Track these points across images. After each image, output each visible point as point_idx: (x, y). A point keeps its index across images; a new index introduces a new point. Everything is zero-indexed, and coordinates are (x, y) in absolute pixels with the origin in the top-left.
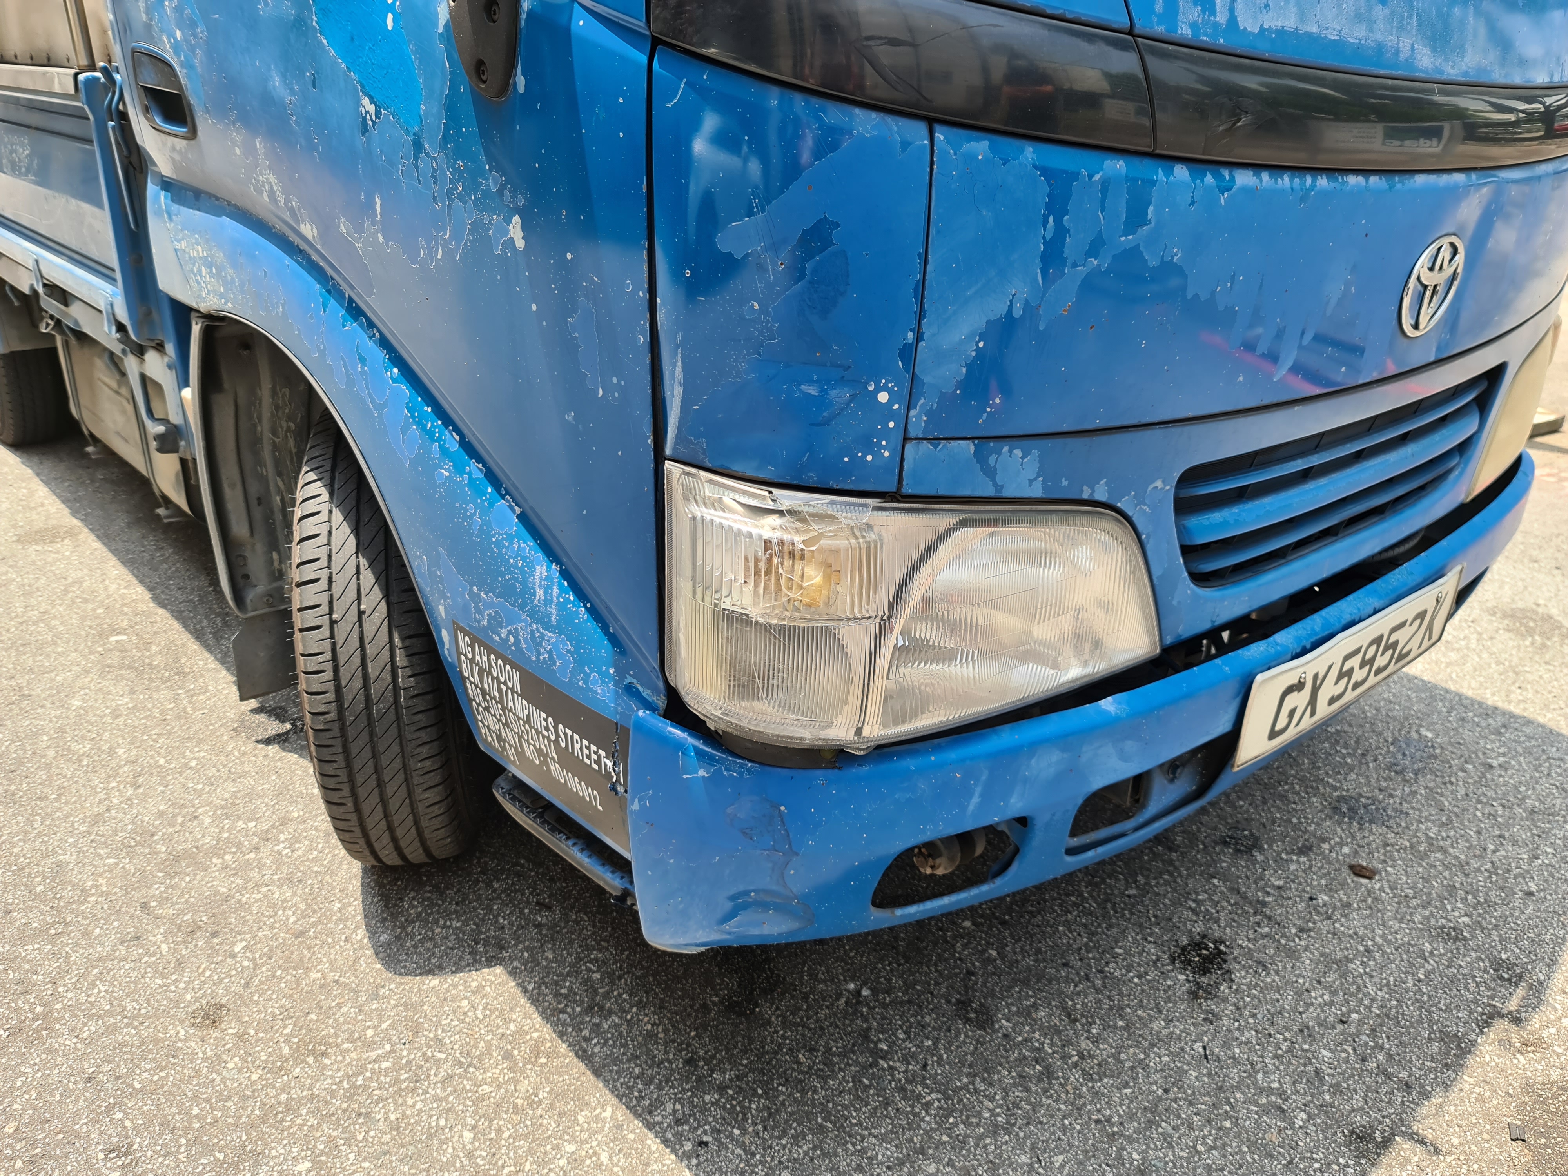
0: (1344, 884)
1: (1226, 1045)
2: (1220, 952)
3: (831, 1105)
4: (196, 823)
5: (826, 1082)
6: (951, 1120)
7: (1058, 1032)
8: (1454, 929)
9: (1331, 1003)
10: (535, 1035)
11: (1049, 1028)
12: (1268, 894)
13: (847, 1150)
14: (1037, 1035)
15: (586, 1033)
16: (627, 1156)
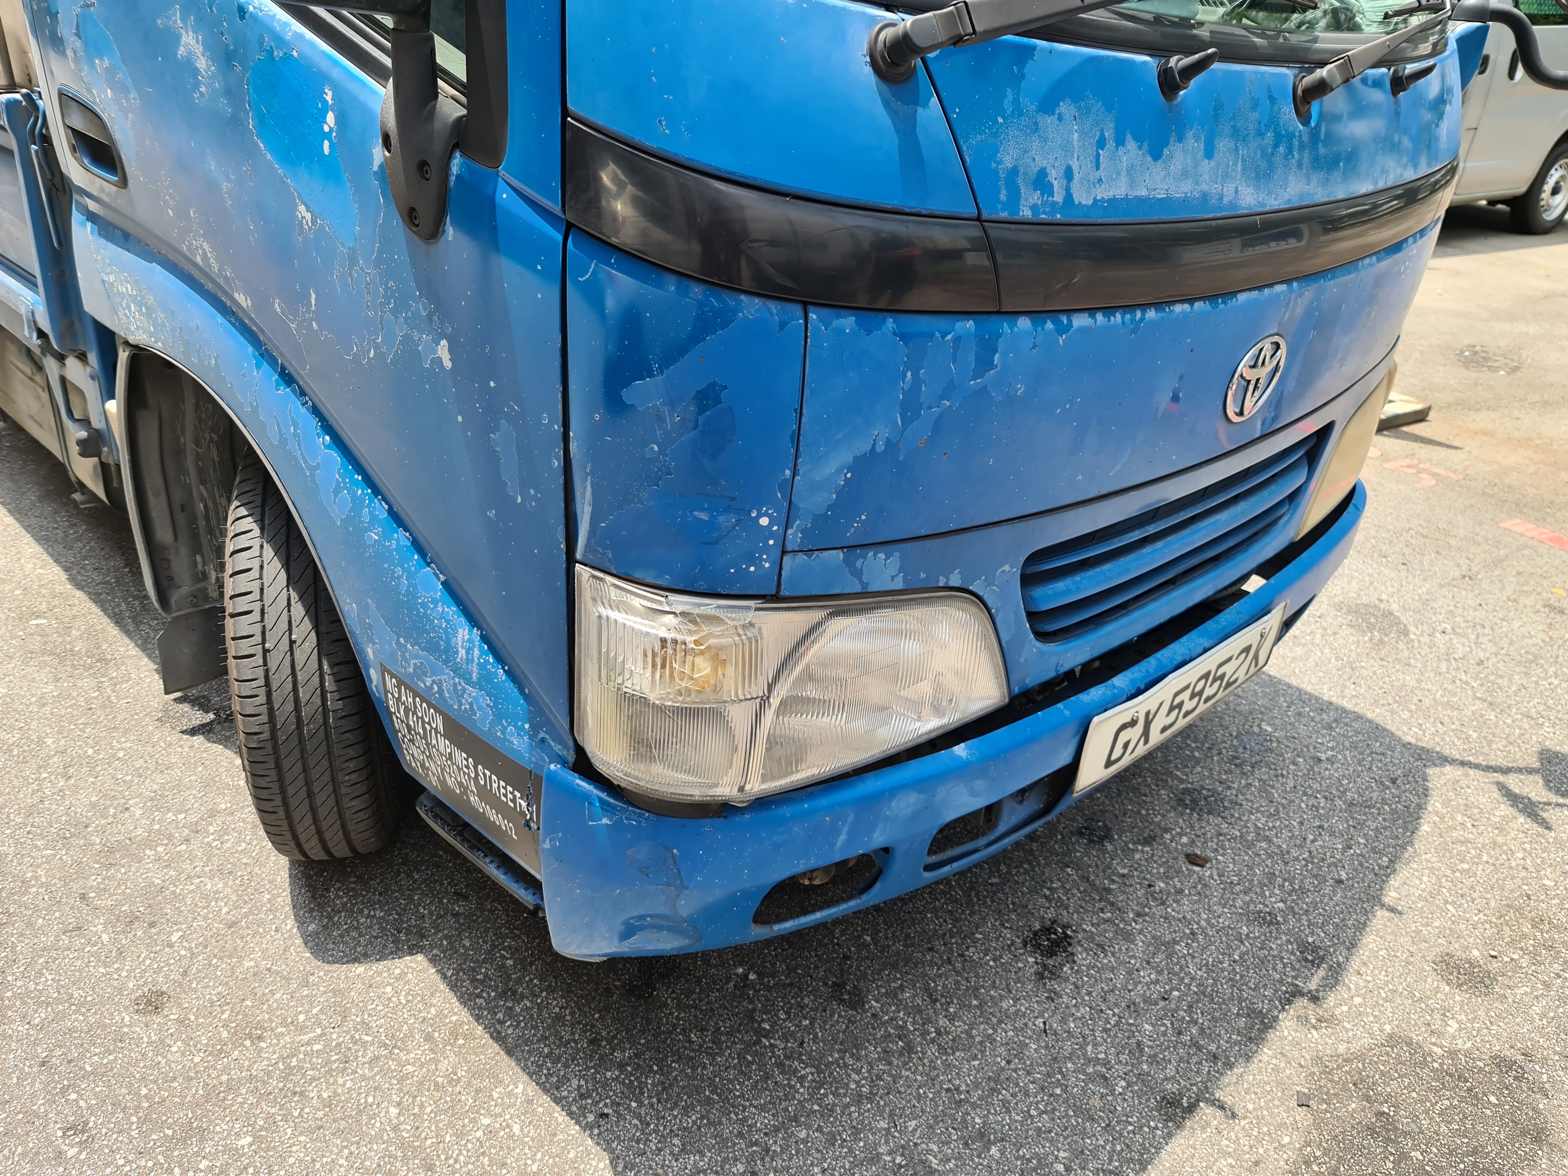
0: (1179, 872)
1: (1064, 1021)
2: (1067, 936)
3: (717, 1080)
4: (127, 814)
5: (714, 1059)
6: (822, 1091)
7: (920, 1011)
8: (1270, 914)
9: (1157, 982)
10: (454, 1018)
11: (913, 1007)
12: (1113, 881)
13: (730, 1119)
14: (901, 1014)
15: (500, 1016)
16: (536, 1127)
